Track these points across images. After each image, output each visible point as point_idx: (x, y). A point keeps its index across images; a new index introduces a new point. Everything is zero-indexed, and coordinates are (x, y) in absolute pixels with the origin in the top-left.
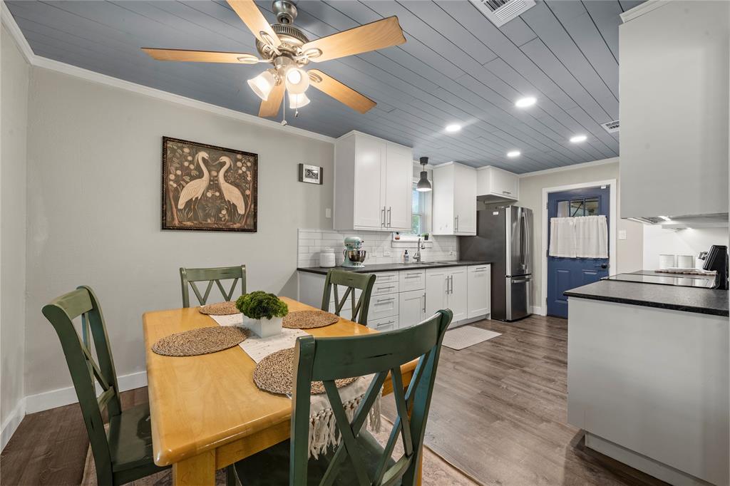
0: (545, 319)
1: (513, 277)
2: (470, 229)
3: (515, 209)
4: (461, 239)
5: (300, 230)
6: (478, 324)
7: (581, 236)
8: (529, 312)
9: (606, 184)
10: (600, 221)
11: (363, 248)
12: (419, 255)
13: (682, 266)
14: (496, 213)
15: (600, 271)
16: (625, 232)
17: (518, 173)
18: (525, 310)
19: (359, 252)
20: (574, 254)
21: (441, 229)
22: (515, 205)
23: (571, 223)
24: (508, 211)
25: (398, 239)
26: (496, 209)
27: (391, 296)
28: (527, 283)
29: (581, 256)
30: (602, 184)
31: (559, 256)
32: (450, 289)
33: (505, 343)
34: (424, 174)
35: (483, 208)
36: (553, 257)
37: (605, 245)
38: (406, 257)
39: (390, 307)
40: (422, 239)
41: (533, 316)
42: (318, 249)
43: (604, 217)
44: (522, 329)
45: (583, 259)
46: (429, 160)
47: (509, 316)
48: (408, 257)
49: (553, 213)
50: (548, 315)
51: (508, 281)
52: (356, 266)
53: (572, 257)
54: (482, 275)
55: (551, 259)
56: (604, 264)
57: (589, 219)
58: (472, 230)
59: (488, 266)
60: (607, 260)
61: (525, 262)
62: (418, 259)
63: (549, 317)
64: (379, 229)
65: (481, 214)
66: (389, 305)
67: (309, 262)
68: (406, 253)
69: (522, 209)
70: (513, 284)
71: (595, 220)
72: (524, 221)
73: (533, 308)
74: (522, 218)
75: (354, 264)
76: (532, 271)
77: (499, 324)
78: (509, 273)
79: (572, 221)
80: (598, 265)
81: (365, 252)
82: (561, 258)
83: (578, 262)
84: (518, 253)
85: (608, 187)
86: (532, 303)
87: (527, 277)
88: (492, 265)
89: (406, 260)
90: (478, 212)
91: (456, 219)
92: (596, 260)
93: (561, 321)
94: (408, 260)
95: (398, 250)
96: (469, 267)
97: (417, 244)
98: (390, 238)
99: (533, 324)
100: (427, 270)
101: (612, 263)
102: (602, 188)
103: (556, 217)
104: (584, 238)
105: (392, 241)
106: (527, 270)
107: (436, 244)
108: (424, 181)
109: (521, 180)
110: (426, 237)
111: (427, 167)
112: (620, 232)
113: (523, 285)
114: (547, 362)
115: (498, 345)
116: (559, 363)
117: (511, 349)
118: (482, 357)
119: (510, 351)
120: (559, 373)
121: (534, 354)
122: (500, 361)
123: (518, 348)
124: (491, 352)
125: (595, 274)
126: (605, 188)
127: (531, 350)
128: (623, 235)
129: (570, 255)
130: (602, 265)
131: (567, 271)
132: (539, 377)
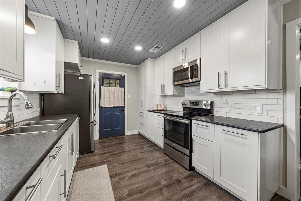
0: (98, 141)
9: (124, 74)
14: (81, 78)
30: (122, 74)
31: (105, 106)
33: (120, 171)
43: (123, 88)
45: (115, 107)
47: (93, 149)
50: (99, 139)
51: (92, 125)
53: (111, 107)
55: (101, 108)
57: (118, 89)
60: (124, 107)
71: (121, 89)
78: (92, 119)
79: (112, 89)
80: (121, 109)
82: (106, 108)
83: (113, 109)
91: (58, 76)
92: (120, 107)
101: (126, 108)
102: (122, 76)
104: (116, 97)
112: (128, 95)
114: (154, 170)
115: (122, 176)
116: (156, 166)
117: (131, 173)
118: (137, 197)
119: (133, 176)
120: (169, 173)
121: (142, 168)
122: (148, 190)
123: (131, 170)
124: (132, 187)
125: (120, 113)
126: (123, 76)
127: (136, 166)
128: (129, 96)
129: (110, 105)
130: (122, 109)
131: (108, 114)
132: (174, 183)
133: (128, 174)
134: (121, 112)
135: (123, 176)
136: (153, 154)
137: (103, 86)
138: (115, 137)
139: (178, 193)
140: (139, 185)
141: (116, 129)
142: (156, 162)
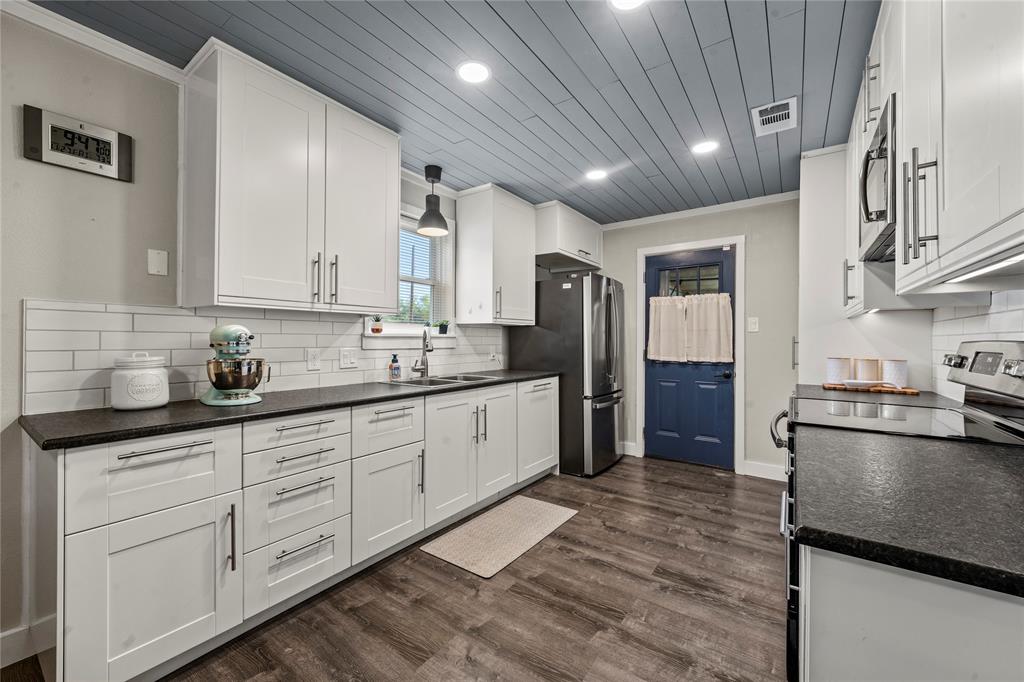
0: (642, 464)
1: (595, 398)
2: (524, 313)
3: (597, 279)
4: (513, 333)
5: (29, 304)
6: (536, 489)
7: (695, 328)
8: (618, 451)
9: (732, 243)
10: (722, 303)
11: (254, 352)
12: (425, 363)
13: (863, 379)
14: (567, 286)
15: (723, 382)
16: (757, 319)
17: (602, 222)
18: (612, 449)
19: (239, 365)
20: (683, 356)
21: (470, 312)
22: (599, 273)
23: (680, 306)
24: (587, 281)
25: (377, 331)
26: (568, 279)
27: (326, 473)
28: (616, 406)
29: (695, 360)
30: (724, 242)
31: (662, 359)
32: (481, 431)
33: (583, 538)
34: (433, 202)
35: (546, 275)
36: (653, 361)
37: (729, 340)
38: (394, 370)
39: (325, 499)
40: (435, 331)
41: (626, 460)
42: (107, 359)
43: (727, 295)
44: (611, 492)
45: (697, 364)
46: (443, 176)
47: (589, 469)
48: (398, 368)
49: (652, 290)
50: (646, 456)
51: (588, 405)
52: (233, 402)
53: (681, 361)
54: (545, 397)
55: (650, 365)
56: (727, 372)
57: (706, 299)
58: (526, 316)
59: (555, 381)
60: (731, 365)
61: (613, 372)
62: (424, 372)
63: (648, 459)
64: (306, 307)
65: (543, 287)
66: (321, 494)
67: (77, 395)
68: (395, 360)
69: (608, 280)
70: (594, 411)
71: (715, 300)
72: (610, 301)
73: (623, 447)
74: (609, 296)
75: (228, 397)
76: (623, 385)
77: (573, 486)
78: (588, 391)
79: (682, 302)
80: (718, 373)
81: (259, 363)
82: (665, 364)
83: (689, 369)
84: (603, 356)
85: (733, 247)
86: (623, 438)
87: (615, 395)
88: (561, 377)
89: (393, 375)
90: (538, 284)
91: (498, 293)
92: (716, 365)
93: (667, 467)
94: (398, 376)
95: (377, 354)
96: (520, 384)
97: (421, 341)
98: (357, 328)
99: (626, 478)
100: (429, 399)
101: (739, 370)
102: (725, 249)
103: (658, 295)
104: (699, 330)
105: (363, 336)
106: (615, 385)
107: (463, 341)
108: (433, 214)
109: (606, 234)
110: (443, 329)
111: (439, 189)
112: (750, 319)
113: (610, 410)
114: (664, 588)
115: (569, 546)
116: (685, 587)
117: (595, 555)
118: (538, 594)
119: (594, 562)
120: (693, 624)
121: (638, 563)
122: (574, 604)
123: (607, 550)
124: (556, 574)
125: (714, 387)
126: (728, 248)
127: (631, 552)
128: (754, 325)
129: (678, 357)
130: (724, 373)
131: (674, 384)
132: (658, 650)
133: (588, 553)
134: (720, 383)
135: (574, 548)
136: (738, 560)
137: (657, 294)
138: (691, 467)
139: (627, 669)
140: (576, 583)
141: (698, 438)
142: (706, 580)
